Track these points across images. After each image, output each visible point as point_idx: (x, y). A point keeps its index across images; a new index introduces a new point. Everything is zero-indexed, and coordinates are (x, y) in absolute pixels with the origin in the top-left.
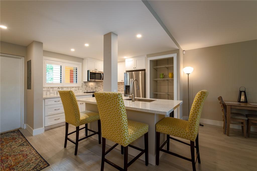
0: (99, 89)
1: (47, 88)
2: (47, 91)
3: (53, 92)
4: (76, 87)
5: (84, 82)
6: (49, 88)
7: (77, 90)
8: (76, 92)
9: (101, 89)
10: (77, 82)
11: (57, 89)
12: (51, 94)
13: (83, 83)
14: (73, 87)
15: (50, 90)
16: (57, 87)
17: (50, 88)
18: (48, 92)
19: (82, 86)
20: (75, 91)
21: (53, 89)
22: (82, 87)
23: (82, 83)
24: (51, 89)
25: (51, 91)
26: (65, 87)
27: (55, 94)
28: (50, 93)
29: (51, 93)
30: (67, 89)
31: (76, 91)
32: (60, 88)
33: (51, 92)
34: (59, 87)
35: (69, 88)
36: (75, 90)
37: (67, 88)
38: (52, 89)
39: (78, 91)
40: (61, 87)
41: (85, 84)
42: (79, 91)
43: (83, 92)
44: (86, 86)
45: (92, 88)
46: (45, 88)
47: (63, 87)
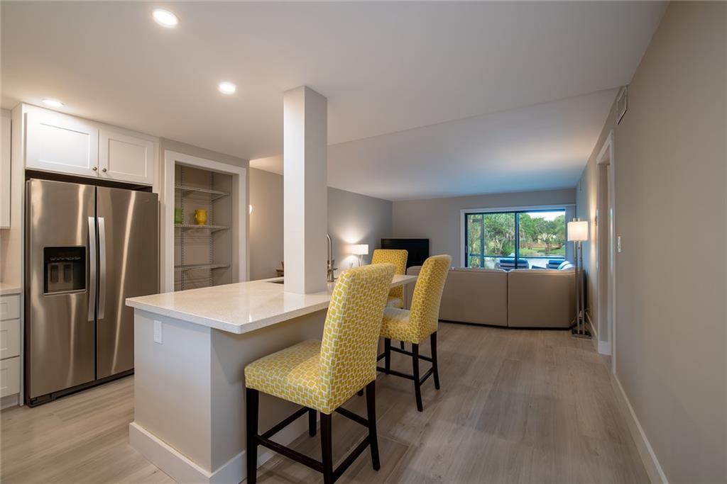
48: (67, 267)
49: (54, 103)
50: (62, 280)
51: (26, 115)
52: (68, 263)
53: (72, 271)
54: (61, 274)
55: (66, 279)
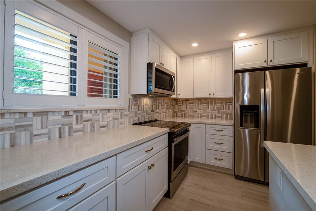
0: (158, 114)
1: (17, 116)
2: (16, 127)
3: (45, 131)
4: (116, 110)
5: (133, 95)
6: (25, 113)
7: (118, 119)
8: (116, 126)
9: (160, 114)
10: (119, 94)
11: (60, 117)
12: (34, 141)
13: (131, 97)
14: (109, 110)
15: (31, 125)
16: (60, 112)
17: (30, 115)
18: (23, 134)
19: (129, 106)
20: (114, 123)
21: (45, 118)
22: (129, 111)
23: (130, 99)
24: (37, 121)
25: (34, 127)
26: (87, 111)
27: (52, 137)
28: (32, 136)
29: (36, 135)
30: (93, 115)
31: (116, 121)
32: (71, 113)
33: (35, 133)
34: (67, 112)
35: (98, 112)
36: (114, 119)
37: (93, 112)
38: (39, 118)
39: (120, 120)
40: (75, 111)
41: (136, 101)
42: (123, 120)
43: (132, 123)
44: (137, 107)
45: (146, 112)
46: (7, 116)
47: (81, 111)
48: (251, 116)
49: (243, 35)
50: (250, 122)
51: (234, 46)
52: (252, 114)
53: (254, 118)
54: (249, 119)
55: (251, 122)
